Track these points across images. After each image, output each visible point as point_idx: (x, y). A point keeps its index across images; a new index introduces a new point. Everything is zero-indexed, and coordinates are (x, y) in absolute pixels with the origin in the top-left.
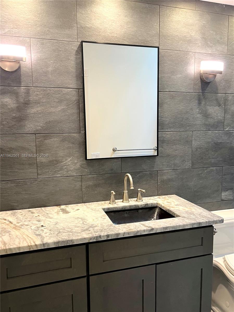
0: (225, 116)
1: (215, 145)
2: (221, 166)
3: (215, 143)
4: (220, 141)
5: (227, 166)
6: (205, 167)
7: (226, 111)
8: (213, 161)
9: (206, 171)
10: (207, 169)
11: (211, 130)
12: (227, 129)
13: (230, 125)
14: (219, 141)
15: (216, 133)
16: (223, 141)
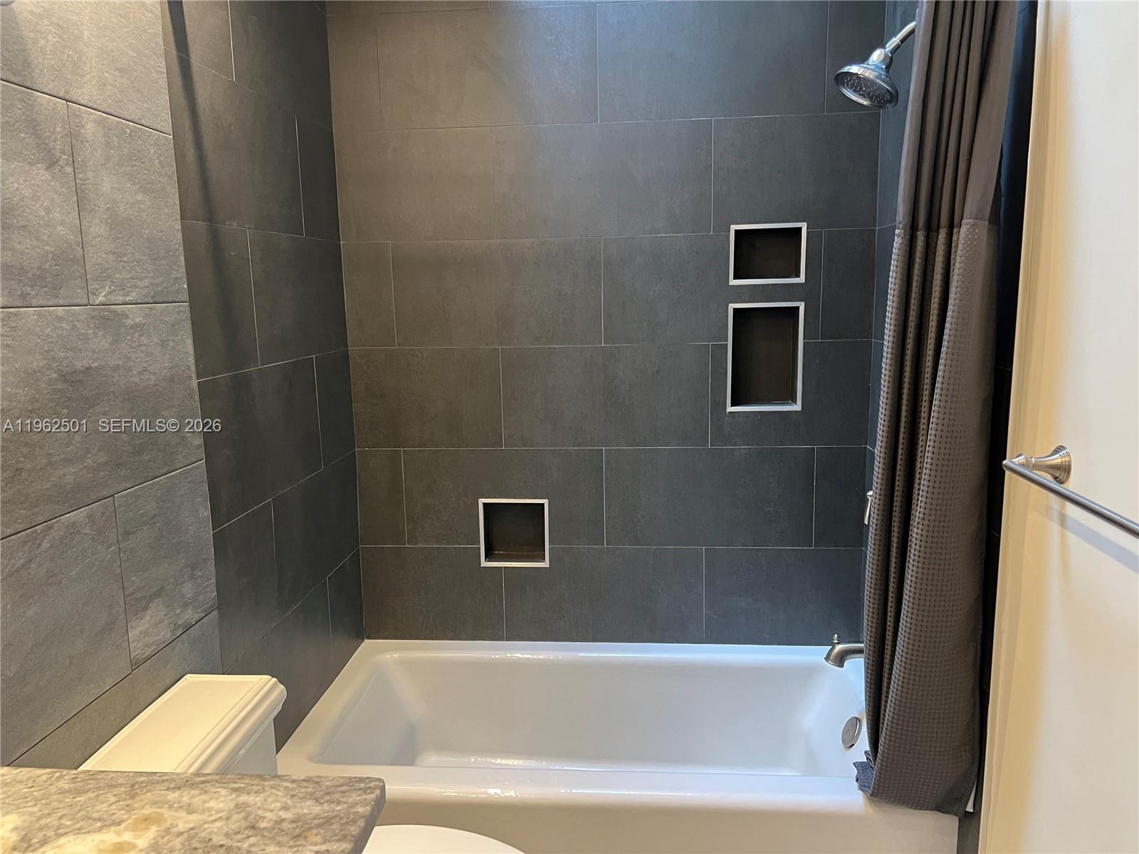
0: (85, 223)
1: (65, 386)
2: (106, 493)
3: (63, 377)
4: (86, 363)
5: (128, 486)
6: (41, 519)
7: (81, 201)
8: (68, 474)
9: (45, 545)
10: (51, 527)
11: (34, 302)
12: (101, 299)
13: (109, 277)
14: (79, 365)
15: (59, 319)
16: (95, 360)
